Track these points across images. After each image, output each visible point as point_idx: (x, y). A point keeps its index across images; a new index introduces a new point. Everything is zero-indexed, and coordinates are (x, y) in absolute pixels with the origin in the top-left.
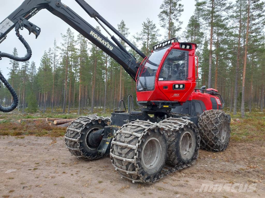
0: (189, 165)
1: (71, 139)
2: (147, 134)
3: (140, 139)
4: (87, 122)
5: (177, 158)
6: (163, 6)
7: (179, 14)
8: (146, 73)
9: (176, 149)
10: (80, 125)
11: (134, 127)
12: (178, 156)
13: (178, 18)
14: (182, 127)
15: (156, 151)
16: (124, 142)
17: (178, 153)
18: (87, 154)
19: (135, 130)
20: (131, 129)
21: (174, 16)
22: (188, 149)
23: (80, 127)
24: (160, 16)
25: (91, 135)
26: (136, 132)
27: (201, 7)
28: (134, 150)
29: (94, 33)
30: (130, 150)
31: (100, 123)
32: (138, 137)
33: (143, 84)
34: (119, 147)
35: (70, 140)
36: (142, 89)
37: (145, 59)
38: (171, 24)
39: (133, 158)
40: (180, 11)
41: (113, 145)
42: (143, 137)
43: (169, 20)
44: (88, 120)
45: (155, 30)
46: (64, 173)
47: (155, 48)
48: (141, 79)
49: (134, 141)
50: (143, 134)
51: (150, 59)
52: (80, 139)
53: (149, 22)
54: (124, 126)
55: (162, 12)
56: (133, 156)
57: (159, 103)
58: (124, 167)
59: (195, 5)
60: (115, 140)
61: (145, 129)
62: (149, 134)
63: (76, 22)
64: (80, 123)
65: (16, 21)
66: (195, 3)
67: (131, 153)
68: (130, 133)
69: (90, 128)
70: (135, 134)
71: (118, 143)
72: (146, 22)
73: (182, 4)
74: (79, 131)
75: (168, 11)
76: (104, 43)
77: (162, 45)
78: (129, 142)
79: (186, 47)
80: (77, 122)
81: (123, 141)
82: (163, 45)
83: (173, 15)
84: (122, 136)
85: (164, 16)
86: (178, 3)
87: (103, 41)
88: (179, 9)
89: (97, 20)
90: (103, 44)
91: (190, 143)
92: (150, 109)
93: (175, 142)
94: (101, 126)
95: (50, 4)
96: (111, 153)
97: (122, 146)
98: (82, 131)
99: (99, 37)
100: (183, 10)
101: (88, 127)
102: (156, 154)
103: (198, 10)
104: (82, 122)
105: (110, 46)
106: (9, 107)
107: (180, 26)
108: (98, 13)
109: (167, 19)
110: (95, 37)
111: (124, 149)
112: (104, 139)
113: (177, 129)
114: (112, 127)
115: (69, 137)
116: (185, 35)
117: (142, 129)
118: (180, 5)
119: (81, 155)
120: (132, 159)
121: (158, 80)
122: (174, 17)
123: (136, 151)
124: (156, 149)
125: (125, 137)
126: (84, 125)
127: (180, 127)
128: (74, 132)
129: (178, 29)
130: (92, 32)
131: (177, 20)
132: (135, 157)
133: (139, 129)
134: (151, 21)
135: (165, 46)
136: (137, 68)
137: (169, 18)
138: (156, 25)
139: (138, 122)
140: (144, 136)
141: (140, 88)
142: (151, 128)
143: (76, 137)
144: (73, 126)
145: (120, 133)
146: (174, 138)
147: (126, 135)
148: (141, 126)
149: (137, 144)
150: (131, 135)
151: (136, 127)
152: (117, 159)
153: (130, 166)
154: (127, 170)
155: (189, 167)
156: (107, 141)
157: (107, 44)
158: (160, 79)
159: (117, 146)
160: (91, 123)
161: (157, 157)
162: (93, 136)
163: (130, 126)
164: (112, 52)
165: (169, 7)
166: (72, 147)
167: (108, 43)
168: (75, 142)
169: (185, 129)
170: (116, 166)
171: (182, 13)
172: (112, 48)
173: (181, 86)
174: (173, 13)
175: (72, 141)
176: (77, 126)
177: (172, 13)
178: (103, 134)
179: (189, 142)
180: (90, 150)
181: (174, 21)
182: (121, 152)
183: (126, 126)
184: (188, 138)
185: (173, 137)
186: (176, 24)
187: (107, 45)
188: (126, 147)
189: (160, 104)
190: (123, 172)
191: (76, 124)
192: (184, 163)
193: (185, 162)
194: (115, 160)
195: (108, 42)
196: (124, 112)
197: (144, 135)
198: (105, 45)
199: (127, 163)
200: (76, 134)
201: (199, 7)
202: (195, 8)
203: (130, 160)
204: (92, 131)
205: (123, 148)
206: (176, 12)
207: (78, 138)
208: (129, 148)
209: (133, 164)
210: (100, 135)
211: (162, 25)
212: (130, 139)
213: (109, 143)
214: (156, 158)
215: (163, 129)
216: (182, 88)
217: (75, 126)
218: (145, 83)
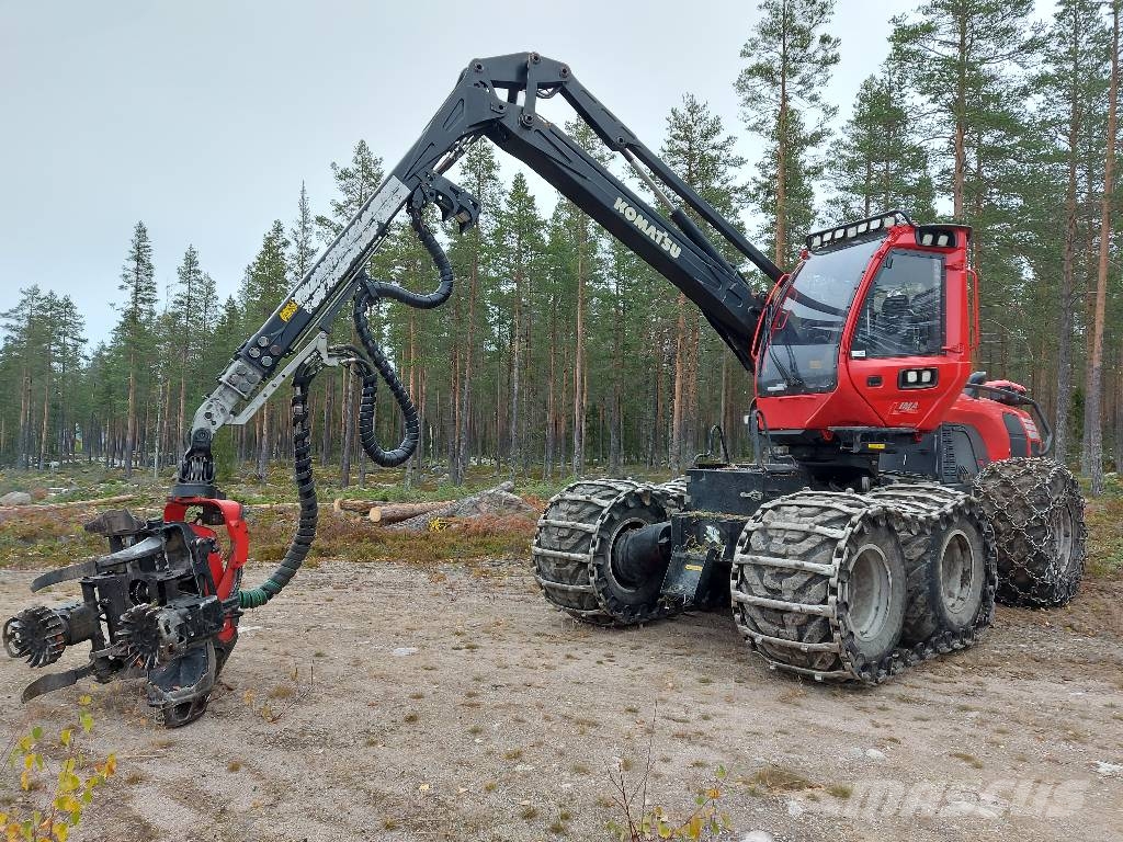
0: (968, 642)
1: (566, 554)
2: (861, 532)
3: (842, 544)
4: (614, 500)
5: (932, 613)
6: (754, 46)
7: (819, 77)
8: (789, 333)
9: (929, 584)
10: (589, 510)
11: (808, 511)
12: (933, 610)
13: (816, 90)
14: (948, 509)
15: (871, 590)
16: (784, 556)
17: (934, 600)
18: (614, 603)
19: (819, 519)
20: (800, 516)
21: (800, 83)
22: (957, 590)
23: (592, 516)
24: (741, 86)
25: (622, 541)
26: (822, 524)
27: (915, 47)
28: (827, 577)
29: (625, 204)
30: (809, 580)
31: (647, 503)
32: (834, 541)
33: (786, 365)
34: (768, 572)
35: (562, 558)
36: (780, 387)
37: (781, 285)
38: (787, 119)
39: (824, 601)
40: (826, 62)
41: (741, 566)
42: (849, 540)
43: (780, 100)
44: (611, 492)
45: (718, 139)
46: (568, 657)
47: (817, 242)
48: (779, 351)
49: (824, 553)
50: (849, 530)
51: (801, 284)
52: (596, 555)
53: (693, 109)
54: (765, 510)
55: (750, 72)
56: (823, 596)
57: (852, 434)
58: (793, 632)
59: (891, 39)
60: (743, 552)
61: (849, 516)
62: (866, 529)
64: (588, 503)
65: (415, 181)
66: (890, 30)
67: (815, 587)
68: (806, 527)
69: (621, 520)
70: (819, 529)
71: (762, 559)
72: (682, 110)
73: (834, 37)
74: (593, 527)
75: (777, 64)
76: (656, 236)
77: (845, 233)
78: (806, 556)
79: (935, 240)
80: (575, 502)
81: (783, 552)
82: (852, 233)
83: (797, 79)
84: (771, 538)
85: (759, 85)
86: (818, 32)
87: (653, 228)
88: (819, 56)
90: (653, 237)
91: (964, 571)
93: (924, 561)
94: (648, 514)
95: (504, 121)
96: (732, 591)
97: (781, 568)
98: (603, 528)
100: (835, 59)
101: (616, 517)
102: (871, 599)
103: (901, 56)
104: (595, 499)
105: (671, 245)
107: (827, 126)
108: (633, 137)
109: (773, 96)
110: (629, 218)
111: (789, 575)
112: (676, 554)
113: (935, 515)
114: (698, 516)
115: (556, 550)
117: (841, 514)
118: (825, 39)
119: (597, 607)
120: (822, 606)
121: (848, 356)
122: (800, 87)
123: (833, 581)
124: (873, 584)
125: (787, 541)
126: (603, 508)
127: (942, 510)
128: (573, 530)
129: (815, 139)
130: (619, 200)
131: (814, 98)
132: (832, 598)
133: (831, 514)
134: (700, 103)
135: (859, 236)
136: (756, 313)
137: (780, 93)
138: (722, 122)
139: (812, 495)
140: (853, 537)
141: (773, 383)
142: (870, 512)
143: (583, 547)
144: (563, 514)
145: (764, 531)
146: (922, 550)
147: (788, 536)
148: (835, 505)
149: (837, 561)
150: (807, 535)
151: (814, 509)
152: (761, 608)
153: (813, 628)
154: (800, 640)
155: (967, 648)
156: (688, 560)
157: (664, 238)
158: (855, 353)
159: (758, 567)
160: (624, 501)
161: (877, 609)
162: (630, 548)
163: (794, 509)
164: (679, 263)
165: (780, 49)
166: (566, 581)
167: (666, 234)
168: (582, 565)
169: (956, 519)
170: (758, 630)
171: (832, 68)
172: (679, 250)
173: (926, 376)
174: (793, 73)
175: (568, 561)
176: (578, 512)
177: (788, 71)
178: (665, 540)
179: (960, 567)
180: (622, 592)
181: (795, 103)
182: (777, 585)
183: (775, 508)
184: (958, 551)
185: (919, 546)
186: (810, 120)
187: (662, 242)
188: (795, 571)
189: (858, 438)
190: (782, 648)
191: (574, 508)
192: (955, 635)
193: (956, 630)
194: (752, 612)
195: (668, 231)
196: (721, 466)
197: (852, 532)
198: (658, 241)
199: (803, 618)
200: (582, 539)
201: (906, 46)
202: (889, 48)
203: (816, 608)
204: (625, 529)
205: (781, 573)
206: (807, 69)
207: (592, 550)
208: (806, 572)
209: (827, 619)
210: (655, 541)
211: (752, 123)
212: (806, 545)
213: (701, 569)
214: (873, 610)
215: (898, 516)
216: (928, 383)
217: (570, 513)
218: (793, 366)
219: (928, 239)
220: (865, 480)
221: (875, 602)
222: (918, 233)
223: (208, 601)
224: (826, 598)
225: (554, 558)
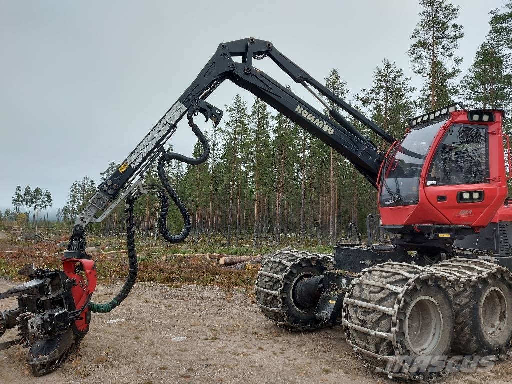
0: (502, 357)
1: (267, 291)
2: (415, 288)
3: (400, 296)
4: (293, 263)
5: (475, 339)
6: (418, 32)
7: (452, 45)
8: (398, 171)
9: (472, 321)
10: (281, 267)
11: (385, 275)
12: (476, 336)
13: (451, 51)
14: (485, 275)
15: (431, 323)
16: (369, 301)
17: (476, 330)
18: (294, 319)
19: (390, 280)
20: (381, 277)
21: (442, 49)
22: (497, 324)
23: (282, 270)
24: (412, 53)
25: (299, 285)
26: (391, 283)
27: (505, 25)
28: (390, 316)
29: (302, 109)
30: (381, 317)
31: (314, 264)
32: (397, 294)
33: (394, 192)
34: (360, 310)
35: (266, 293)
36: (391, 202)
37: (395, 146)
38: (437, 66)
39: (389, 331)
40: (456, 38)
41: (348, 305)
42: (406, 293)
43: (431, 58)
44: (293, 258)
45: (401, 80)
46: (261, 349)
47: (415, 123)
48: (390, 182)
49: (390, 301)
50: (406, 288)
51: (406, 144)
52: (282, 292)
53: (388, 67)
54: (365, 273)
55: (415, 45)
56: (389, 327)
57: (429, 229)
58: (372, 347)
59: (491, 23)
60: (349, 297)
61: (408, 279)
62: (419, 288)
63: (273, 94)
64: (280, 264)
65: (189, 103)
66: (490, 18)
67: (384, 322)
68: (381, 285)
69: (298, 274)
70: (389, 286)
71: (357, 302)
72: (382, 67)
73: (459, 25)
74: (281, 277)
75: (430, 41)
76: (320, 124)
77: (429, 118)
78: (380, 302)
79: (481, 118)
80: (275, 263)
81: (368, 299)
82: (432, 117)
83: (441, 47)
84: (364, 289)
85: (421, 52)
86: (451, 24)
87: (318, 120)
88: (452, 35)
89: (306, 86)
90: (318, 125)
91: (501, 312)
92: (410, 240)
93: (469, 306)
94: (316, 270)
95: (236, 72)
96: (343, 320)
97: (367, 308)
98: (286, 278)
99: (310, 115)
100: (461, 36)
101: (295, 271)
102: (431, 329)
103: (497, 31)
104: (284, 262)
105: (328, 129)
106: (180, 236)
107: (457, 68)
108: (308, 75)
109: (428, 56)
110: (305, 116)
111: (371, 313)
112: (324, 294)
113: (474, 279)
114: (339, 273)
115: (263, 288)
116: (470, 84)
117: (404, 278)
118: (455, 27)
119: (284, 321)
120: (387, 334)
121: (425, 185)
122: (443, 51)
123: (394, 319)
124: (431, 320)
125: (371, 292)
126: (287, 266)
127: (480, 276)
128: (272, 278)
129: (453, 75)
130: (299, 107)
131: (450, 56)
132: (393, 329)
133: (398, 278)
134: (392, 64)
135: (436, 118)
136: (380, 162)
137: (432, 54)
138: (402, 72)
139: (393, 265)
140: (408, 292)
141: (387, 200)
142: (421, 277)
143: (276, 288)
144: (269, 269)
145: (360, 285)
146: (468, 300)
147: (372, 289)
148: (401, 272)
149: (397, 307)
150: (382, 289)
151: (390, 274)
152: (356, 331)
153: (384, 346)
154: (377, 353)
155: (502, 361)
156: (330, 299)
157: (324, 125)
158: (429, 183)
159: (356, 307)
160: (300, 264)
161: (434, 335)
162: (303, 289)
163: (378, 273)
164: (333, 138)
165: (432, 33)
166: (269, 306)
167: (325, 123)
168: (275, 297)
169: (490, 281)
170: (356, 344)
171: (459, 40)
172: (333, 131)
173: (476, 196)
174: (439, 44)
175: (269, 295)
176: (275, 268)
177: (436, 43)
178: (321, 286)
179: (499, 309)
180: (300, 313)
181: (441, 59)
182: (364, 319)
183: (370, 272)
184: (497, 300)
185: (466, 297)
186: (448, 65)
187: (323, 127)
188: (374, 311)
189: (433, 231)
190: (369, 356)
191: (274, 266)
192: (491, 352)
193: (492, 348)
194: (352, 333)
195: (326, 121)
196: (357, 245)
197: (408, 290)
198: (321, 127)
199: (378, 340)
200: (276, 283)
201: (500, 26)
202: (490, 27)
203: (384, 334)
204: (301, 278)
205: (367, 312)
206: (445, 42)
207: (280, 289)
208: (380, 312)
209: (391, 342)
210: (316, 286)
211: (416, 70)
212: (381, 296)
213: (335, 302)
214: (431, 336)
215: (445, 279)
216: (478, 199)
217: (272, 269)
218: (398, 190)
219: (476, 118)
220: (444, 255)
221: (433, 331)
222: (469, 115)
223: (60, 312)
224: (391, 329)
225: (263, 292)
